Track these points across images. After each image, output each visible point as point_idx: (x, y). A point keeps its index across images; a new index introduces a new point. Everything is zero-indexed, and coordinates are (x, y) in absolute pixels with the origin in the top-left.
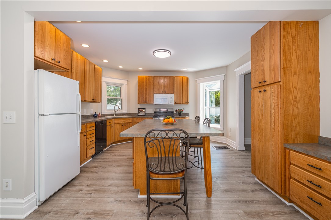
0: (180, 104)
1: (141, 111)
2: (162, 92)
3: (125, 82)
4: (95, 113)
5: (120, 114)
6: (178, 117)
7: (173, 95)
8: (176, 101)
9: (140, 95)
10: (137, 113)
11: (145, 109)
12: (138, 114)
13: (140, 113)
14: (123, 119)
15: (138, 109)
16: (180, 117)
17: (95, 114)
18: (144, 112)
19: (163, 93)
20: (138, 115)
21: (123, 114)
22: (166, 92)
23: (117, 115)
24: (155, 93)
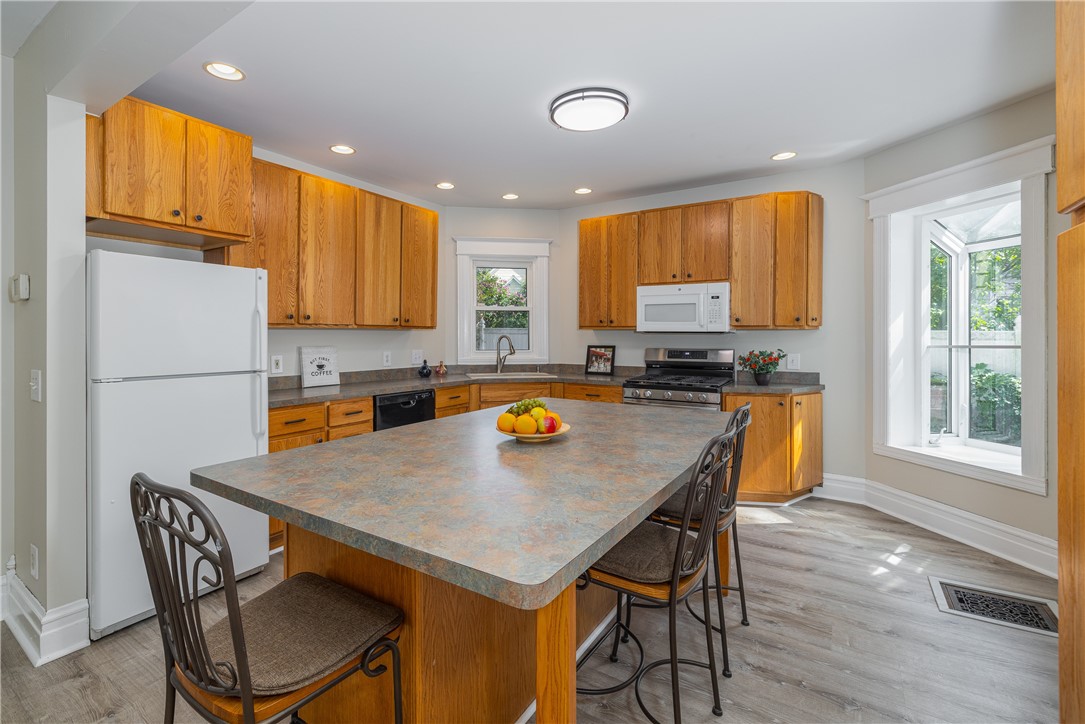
0: (764, 327)
1: (599, 356)
2: (674, 276)
3: (542, 249)
4: (425, 362)
5: (523, 368)
6: (753, 389)
7: (723, 288)
8: (739, 316)
9: (587, 295)
10: (585, 363)
11: (613, 348)
12: (587, 367)
13: (596, 364)
14: (511, 387)
15: (589, 347)
16: (763, 389)
17: (424, 368)
18: (608, 360)
19: (677, 280)
20: (588, 373)
21: (534, 368)
22: (689, 276)
23: (507, 368)
24: (643, 284)
